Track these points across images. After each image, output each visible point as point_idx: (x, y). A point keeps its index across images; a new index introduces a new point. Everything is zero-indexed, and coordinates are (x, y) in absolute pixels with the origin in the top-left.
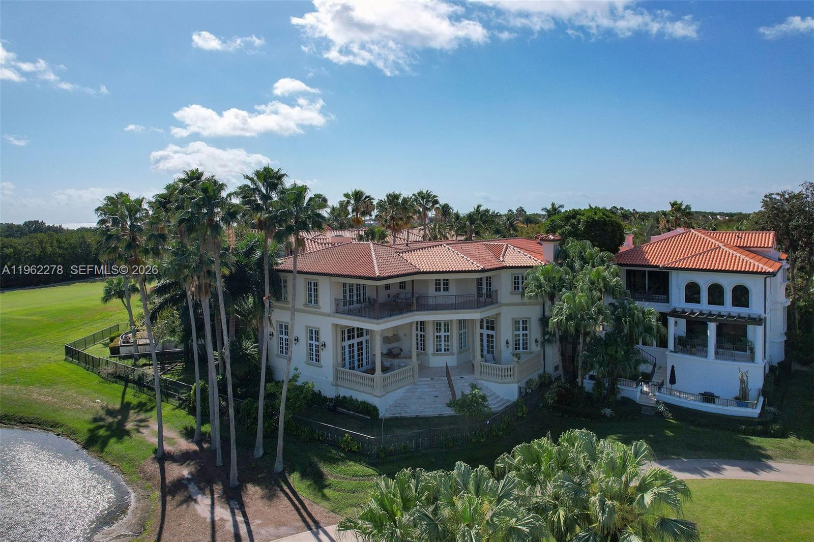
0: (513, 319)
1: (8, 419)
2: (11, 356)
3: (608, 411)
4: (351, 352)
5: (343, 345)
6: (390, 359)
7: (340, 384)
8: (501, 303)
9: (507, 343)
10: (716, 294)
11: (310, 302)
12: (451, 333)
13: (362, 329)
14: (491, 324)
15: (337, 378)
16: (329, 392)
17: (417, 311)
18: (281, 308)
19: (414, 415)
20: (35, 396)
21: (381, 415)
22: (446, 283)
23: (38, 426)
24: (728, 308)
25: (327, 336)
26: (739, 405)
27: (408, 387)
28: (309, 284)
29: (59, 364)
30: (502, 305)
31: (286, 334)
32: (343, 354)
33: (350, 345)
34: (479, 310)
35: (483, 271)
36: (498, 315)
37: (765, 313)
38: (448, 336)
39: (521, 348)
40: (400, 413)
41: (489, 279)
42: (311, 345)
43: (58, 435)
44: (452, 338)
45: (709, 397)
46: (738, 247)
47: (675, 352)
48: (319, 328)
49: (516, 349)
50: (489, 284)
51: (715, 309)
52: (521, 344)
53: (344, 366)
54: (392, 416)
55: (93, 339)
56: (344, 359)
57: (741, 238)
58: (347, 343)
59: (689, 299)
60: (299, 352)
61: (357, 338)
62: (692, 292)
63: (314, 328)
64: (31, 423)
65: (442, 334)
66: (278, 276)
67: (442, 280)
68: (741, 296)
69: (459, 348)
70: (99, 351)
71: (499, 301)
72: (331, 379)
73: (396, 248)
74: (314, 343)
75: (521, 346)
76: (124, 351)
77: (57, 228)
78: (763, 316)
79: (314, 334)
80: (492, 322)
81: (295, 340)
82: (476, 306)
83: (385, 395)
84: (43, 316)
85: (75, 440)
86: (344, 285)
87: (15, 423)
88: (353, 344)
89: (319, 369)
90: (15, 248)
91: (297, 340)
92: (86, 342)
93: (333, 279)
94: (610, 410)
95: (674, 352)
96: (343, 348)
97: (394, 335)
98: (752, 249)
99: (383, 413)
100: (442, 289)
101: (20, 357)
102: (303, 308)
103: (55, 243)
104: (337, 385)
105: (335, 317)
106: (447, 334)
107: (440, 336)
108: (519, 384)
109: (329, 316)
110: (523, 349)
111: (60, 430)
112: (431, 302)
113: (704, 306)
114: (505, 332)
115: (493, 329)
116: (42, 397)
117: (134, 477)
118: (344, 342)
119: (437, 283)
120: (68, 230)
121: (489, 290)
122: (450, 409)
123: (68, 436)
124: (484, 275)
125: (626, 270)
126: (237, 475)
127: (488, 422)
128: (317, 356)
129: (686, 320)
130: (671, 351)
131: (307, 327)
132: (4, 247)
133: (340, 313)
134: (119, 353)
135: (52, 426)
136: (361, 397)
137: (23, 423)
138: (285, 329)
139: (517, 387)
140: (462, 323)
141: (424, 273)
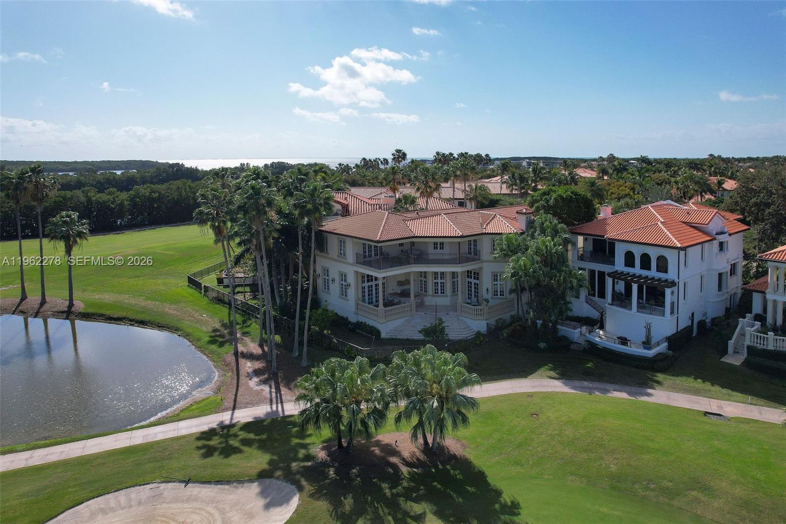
0: (492, 272)
1: (151, 324)
2: (153, 281)
3: (542, 345)
4: (370, 291)
5: (363, 286)
6: (399, 298)
7: (359, 313)
8: (482, 260)
9: (487, 290)
10: (646, 261)
11: (341, 254)
12: (446, 280)
13: (372, 276)
14: (476, 275)
15: (357, 309)
16: (353, 319)
17: (414, 264)
18: (322, 256)
19: (406, 337)
20: (167, 310)
21: (382, 337)
22: (442, 244)
23: (168, 329)
24: (653, 273)
25: (351, 279)
26: (645, 348)
27: (407, 318)
28: (341, 241)
29: (183, 289)
30: (483, 261)
31: (328, 276)
32: (363, 292)
33: (369, 286)
34: (460, 265)
35: (462, 237)
36: (481, 268)
37: (679, 278)
38: (444, 282)
39: (499, 295)
40: (396, 336)
41: (475, 241)
42: (342, 284)
43: (179, 336)
44: (446, 284)
45: (624, 341)
46: (683, 222)
47: (612, 304)
48: (346, 273)
49: (494, 295)
50: (475, 245)
51: (645, 273)
52: (499, 292)
53: (364, 301)
54: (390, 337)
55: (208, 271)
56: (364, 296)
57: (690, 214)
58: (366, 284)
59: (627, 265)
60: (335, 288)
61: (367, 282)
62: (629, 259)
63: (344, 273)
64: (164, 327)
65: (439, 281)
66: (322, 235)
67: (439, 243)
68: (663, 264)
69: (452, 292)
70: (209, 281)
71: (481, 258)
72: (354, 310)
73: (405, 217)
74: (344, 283)
75: (499, 293)
76: (226, 282)
77: (193, 169)
78: (676, 280)
79: (343, 277)
80: (478, 274)
81: (332, 280)
82: (458, 262)
83: (386, 322)
84: (176, 251)
85: (188, 340)
86: (364, 244)
87: (155, 326)
88: (372, 286)
89: (346, 301)
90: (160, 193)
91: (333, 280)
92: (202, 273)
93: (354, 240)
94: (544, 344)
95: (610, 305)
96: (363, 288)
97: (406, 280)
98: (693, 225)
99: (383, 335)
100: (439, 248)
101: (159, 281)
102: (336, 257)
103: (188, 189)
104: (357, 314)
105: (356, 266)
106: (442, 281)
107: (438, 283)
108: (488, 322)
109: (352, 265)
110: (501, 295)
111: (180, 333)
112: (431, 257)
113: (637, 270)
114: (486, 282)
115: (478, 279)
116: (171, 311)
117: (219, 364)
118: (364, 284)
119: (435, 244)
120: (202, 170)
121: (475, 249)
122: (421, 335)
123: (185, 337)
124: (472, 238)
125: (593, 239)
126: (276, 366)
127: (446, 345)
128: (346, 292)
129: (625, 282)
130: (609, 304)
131: (339, 271)
132: (152, 192)
133: (359, 263)
134: (223, 283)
135: (175, 330)
136: (371, 323)
137: (159, 327)
138: (326, 271)
139: (486, 323)
140: (454, 275)
141: (417, 237)
